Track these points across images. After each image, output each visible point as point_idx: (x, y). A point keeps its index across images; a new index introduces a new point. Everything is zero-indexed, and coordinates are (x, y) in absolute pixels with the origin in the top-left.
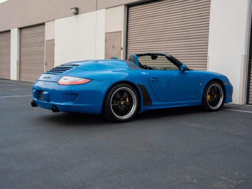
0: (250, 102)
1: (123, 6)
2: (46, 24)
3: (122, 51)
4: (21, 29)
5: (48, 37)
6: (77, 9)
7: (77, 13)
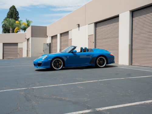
0: (133, 65)
1: (94, 24)
2: (69, 31)
3: (94, 43)
4: (61, 34)
5: (70, 38)
6: (79, 25)
7: (79, 27)
